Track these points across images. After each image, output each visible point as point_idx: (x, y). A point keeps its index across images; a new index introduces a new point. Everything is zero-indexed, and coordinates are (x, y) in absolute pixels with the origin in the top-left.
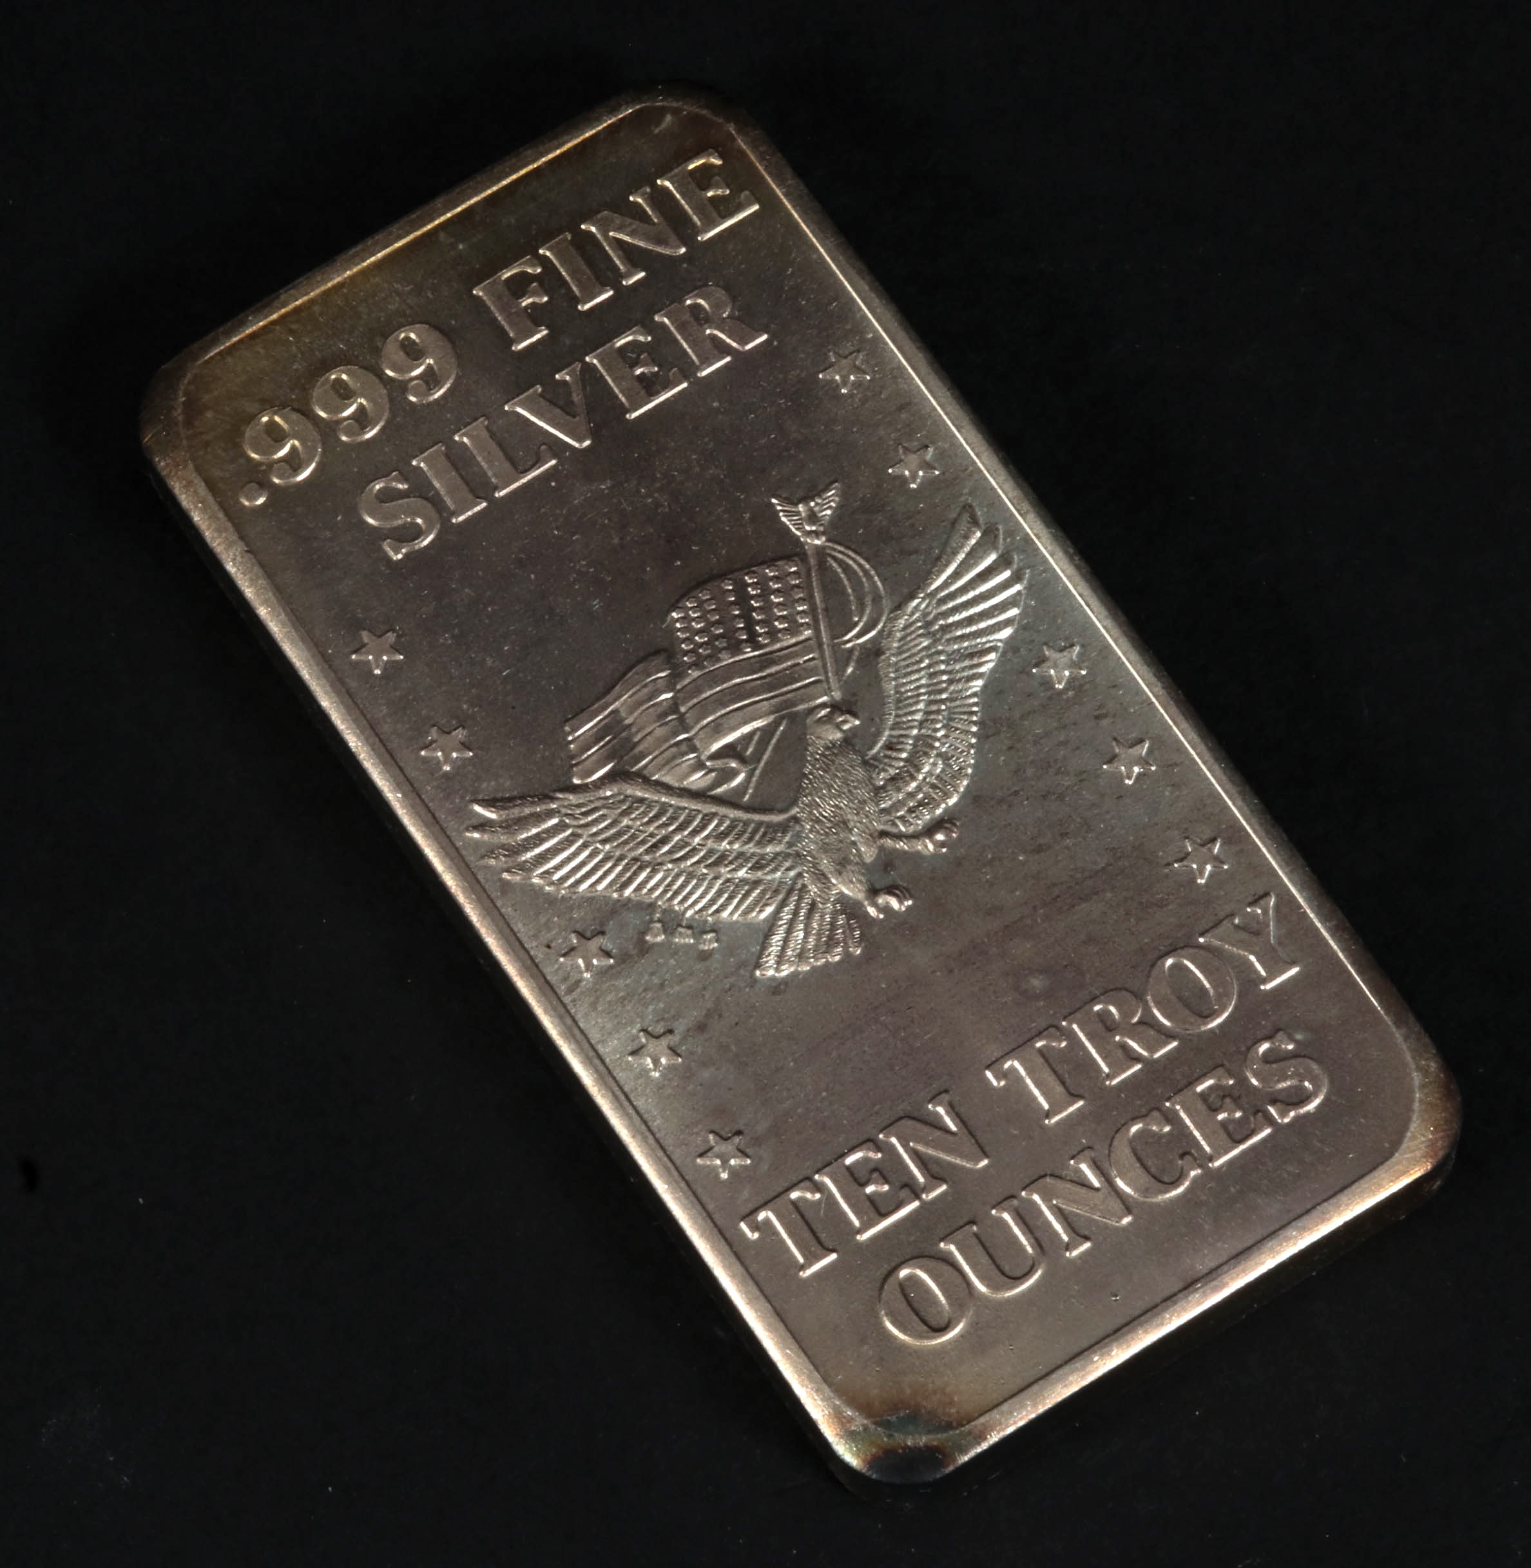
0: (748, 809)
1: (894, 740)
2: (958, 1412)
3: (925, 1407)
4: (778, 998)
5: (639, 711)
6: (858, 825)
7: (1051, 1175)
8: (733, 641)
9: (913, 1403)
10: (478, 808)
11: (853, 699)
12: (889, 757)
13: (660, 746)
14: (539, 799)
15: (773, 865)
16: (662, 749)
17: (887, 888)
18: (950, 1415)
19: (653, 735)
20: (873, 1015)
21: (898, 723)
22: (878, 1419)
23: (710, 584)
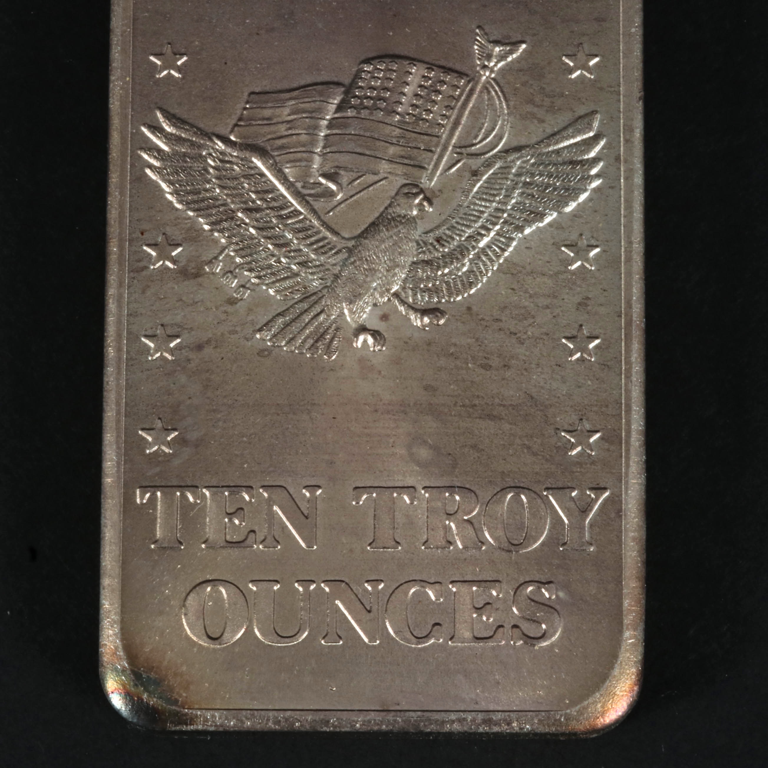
0: (324, 224)
1: (445, 238)
2: (186, 697)
3: (169, 681)
4: (259, 358)
5: (300, 116)
6: (384, 278)
7: (347, 583)
8: (390, 108)
9: (164, 673)
10: (159, 115)
11: (438, 193)
12: (434, 247)
13: (297, 147)
14: (201, 134)
15: (314, 270)
16: (298, 150)
17: (374, 331)
18: (181, 696)
19: (298, 137)
20: (309, 408)
21: (453, 227)
22: (136, 670)
23: (400, 60)
